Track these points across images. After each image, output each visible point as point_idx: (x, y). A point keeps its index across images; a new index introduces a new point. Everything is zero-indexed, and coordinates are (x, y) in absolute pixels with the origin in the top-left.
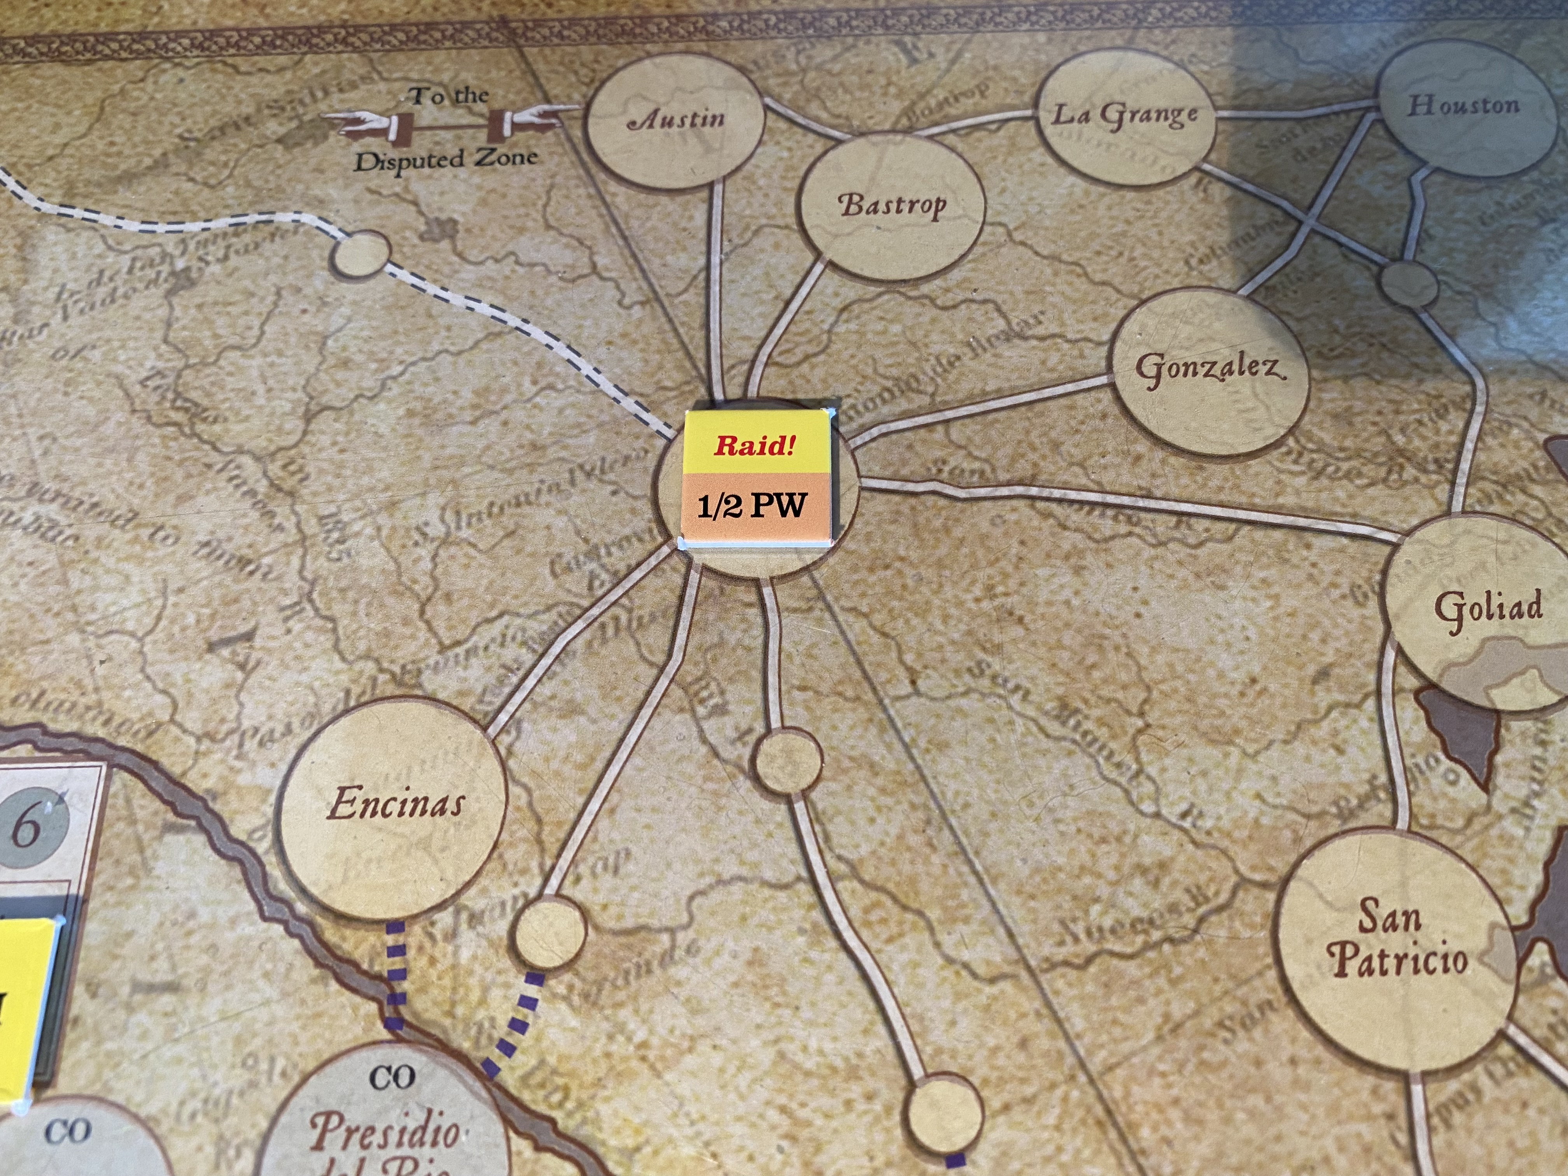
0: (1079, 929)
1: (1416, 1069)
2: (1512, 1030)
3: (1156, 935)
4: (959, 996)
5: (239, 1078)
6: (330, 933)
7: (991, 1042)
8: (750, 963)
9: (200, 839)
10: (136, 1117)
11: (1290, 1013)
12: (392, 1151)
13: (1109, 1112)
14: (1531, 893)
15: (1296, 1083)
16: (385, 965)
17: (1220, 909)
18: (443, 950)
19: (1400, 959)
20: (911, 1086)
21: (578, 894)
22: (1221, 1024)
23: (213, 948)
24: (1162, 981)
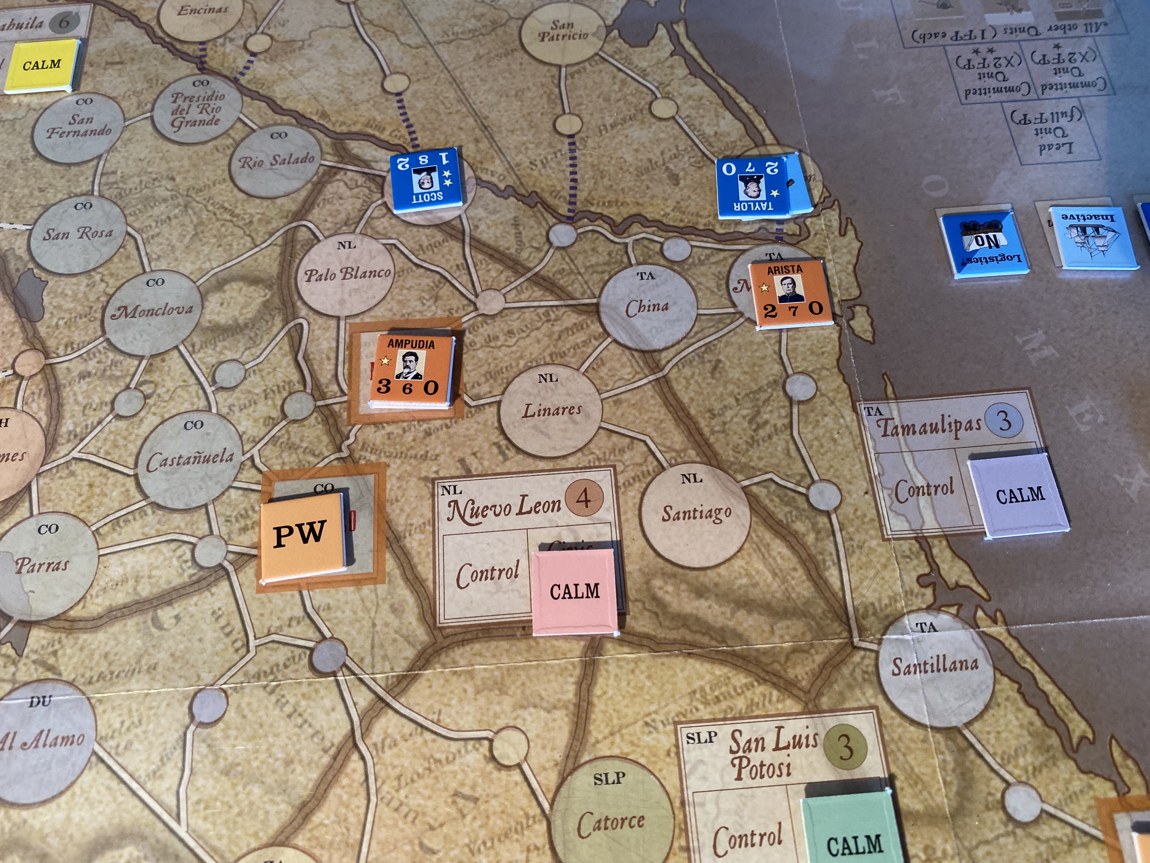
0: (450, 33)
1: (564, 63)
2: (601, 53)
3: (477, 33)
4: (404, 53)
5: (146, 85)
6: (178, 46)
7: (414, 63)
8: (331, 48)
9: (129, 23)
10: (110, 98)
11: (522, 52)
12: (201, 102)
13: (454, 80)
14: (615, 16)
15: (521, 69)
16: (199, 53)
17: (501, 26)
18: (220, 49)
19: (564, 36)
20: (385, 76)
21: (270, 32)
22: (497, 56)
23: (136, 52)
24: (478, 45)
